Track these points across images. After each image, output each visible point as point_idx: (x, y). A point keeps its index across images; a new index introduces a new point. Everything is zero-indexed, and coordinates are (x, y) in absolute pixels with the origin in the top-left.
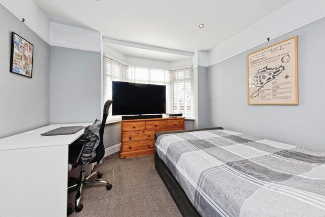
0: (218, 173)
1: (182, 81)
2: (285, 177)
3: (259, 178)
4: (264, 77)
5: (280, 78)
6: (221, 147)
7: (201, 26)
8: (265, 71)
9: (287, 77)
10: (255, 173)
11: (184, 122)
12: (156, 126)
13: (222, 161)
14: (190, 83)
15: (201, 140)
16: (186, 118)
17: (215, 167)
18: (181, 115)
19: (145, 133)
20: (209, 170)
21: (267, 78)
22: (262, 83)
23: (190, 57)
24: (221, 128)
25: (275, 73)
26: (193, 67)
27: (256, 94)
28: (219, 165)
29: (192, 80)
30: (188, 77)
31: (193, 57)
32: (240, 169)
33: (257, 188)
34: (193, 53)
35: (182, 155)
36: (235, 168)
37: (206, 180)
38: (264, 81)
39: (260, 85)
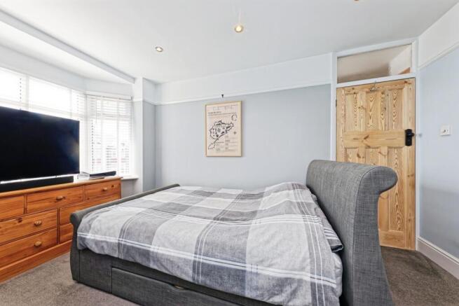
0: (214, 231)
1: (111, 116)
2: (254, 213)
3: (244, 220)
4: (219, 130)
5: (230, 133)
6: (196, 205)
7: (159, 49)
8: (219, 124)
9: (235, 133)
10: (238, 218)
11: (120, 184)
12: (59, 200)
13: (209, 218)
14: (127, 122)
15: (169, 204)
16: (125, 178)
17: (207, 227)
18: (113, 173)
19: (24, 222)
20: (204, 232)
21: (221, 132)
22: (217, 136)
23: (129, 83)
24: (178, 185)
25: (227, 128)
26: (134, 100)
27: (212, 146)
28: (208, 223)
29: (132, 118)
30: (123, 112)
31: (133, 85)
32: (227, 220)
33: (249, 228)
34: (134, 79)
35: (159, 229)
36: (223, 219)
37: (206, 243)
38: (219, 134)
39: (215, 137)
